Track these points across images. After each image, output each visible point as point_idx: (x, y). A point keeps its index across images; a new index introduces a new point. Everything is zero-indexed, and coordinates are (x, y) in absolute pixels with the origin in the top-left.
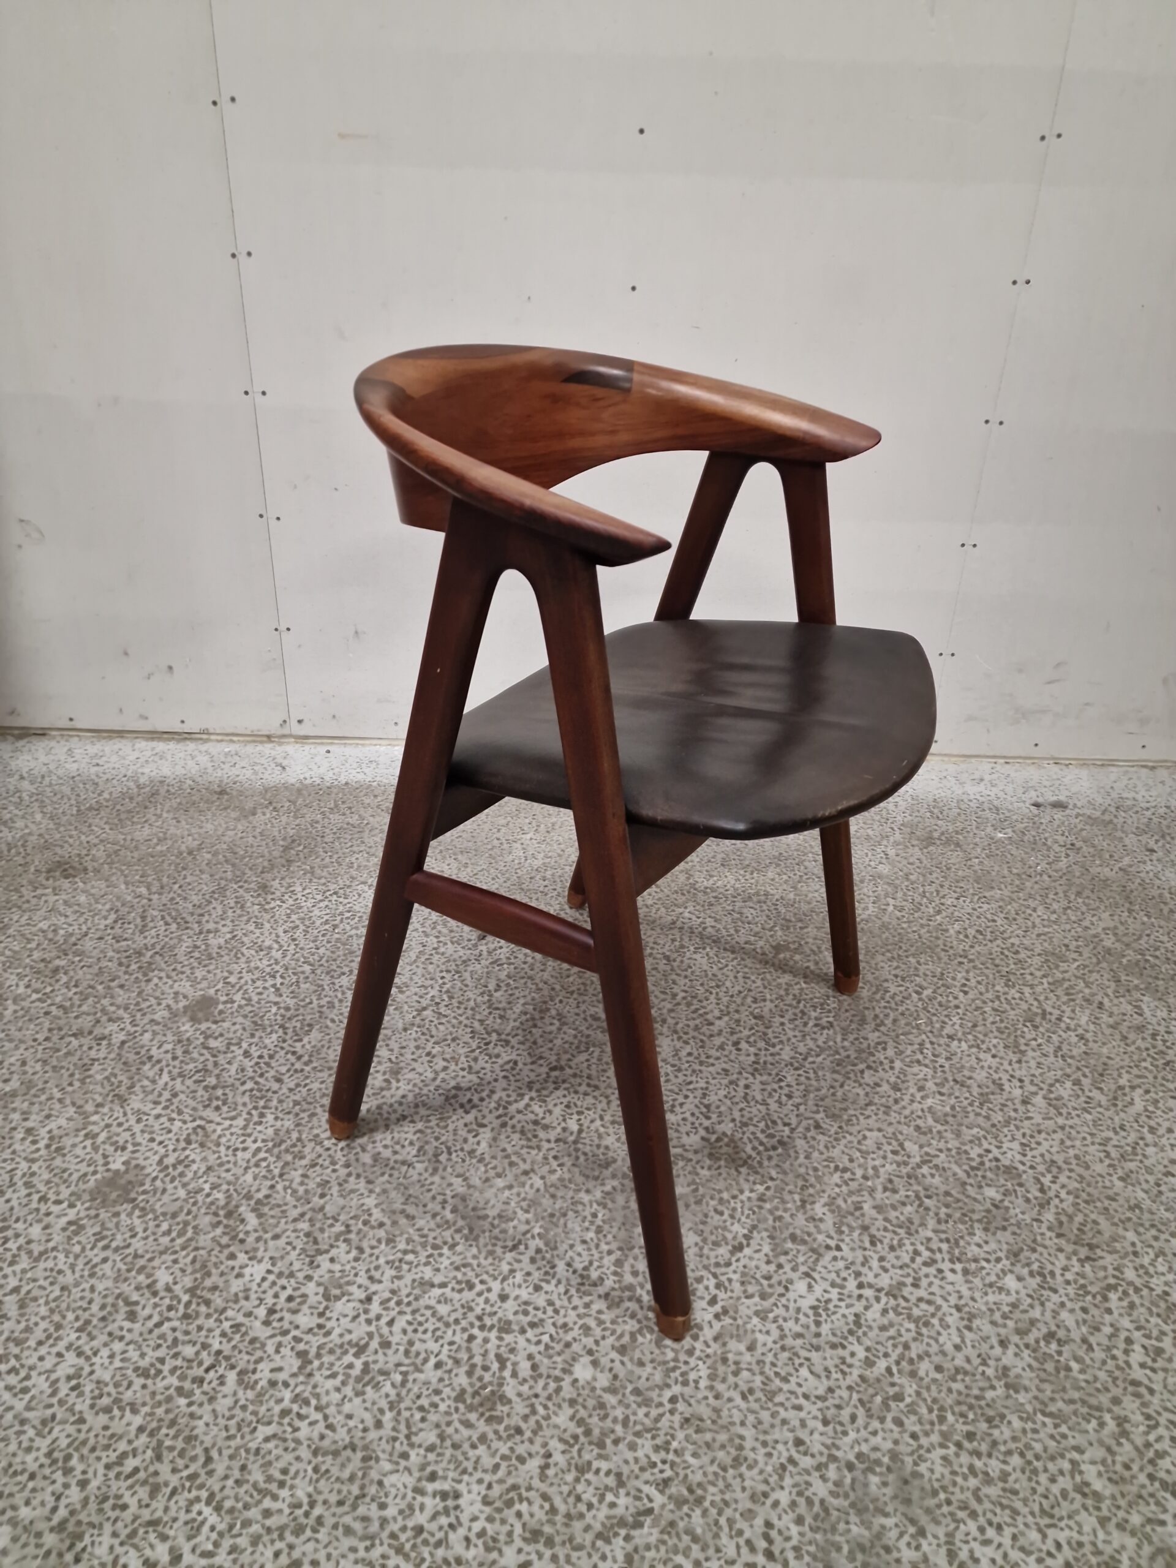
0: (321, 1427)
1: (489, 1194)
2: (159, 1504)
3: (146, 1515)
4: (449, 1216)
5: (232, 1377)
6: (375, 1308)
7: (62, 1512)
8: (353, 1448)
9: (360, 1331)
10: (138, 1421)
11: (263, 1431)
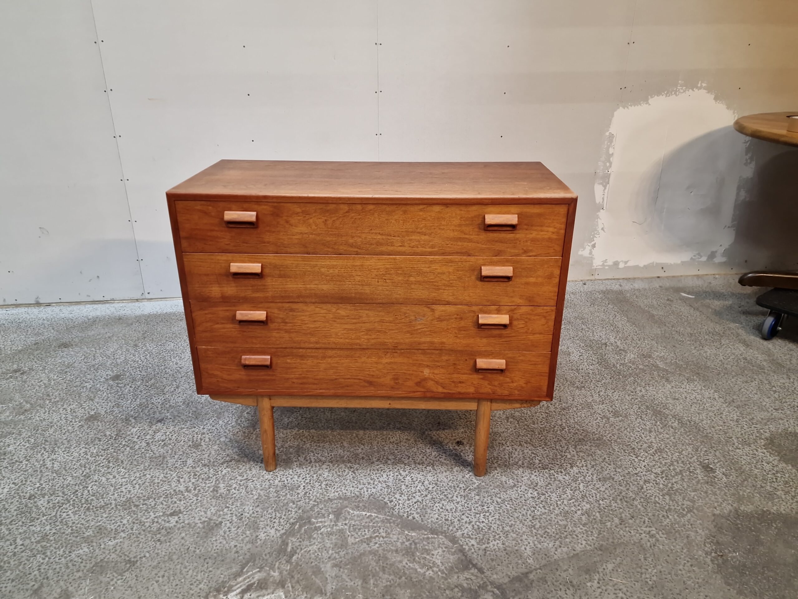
0: (152, 454)
1: (203, 410)
2: (110, 470)
3: (107, 472)
4: (190, 415)
5: (128, 449)
6: (168, 433)
7: (84, 474)
8: (160, 456)
9: (164, 437)
10: (103, 458)
11: (136, 456)
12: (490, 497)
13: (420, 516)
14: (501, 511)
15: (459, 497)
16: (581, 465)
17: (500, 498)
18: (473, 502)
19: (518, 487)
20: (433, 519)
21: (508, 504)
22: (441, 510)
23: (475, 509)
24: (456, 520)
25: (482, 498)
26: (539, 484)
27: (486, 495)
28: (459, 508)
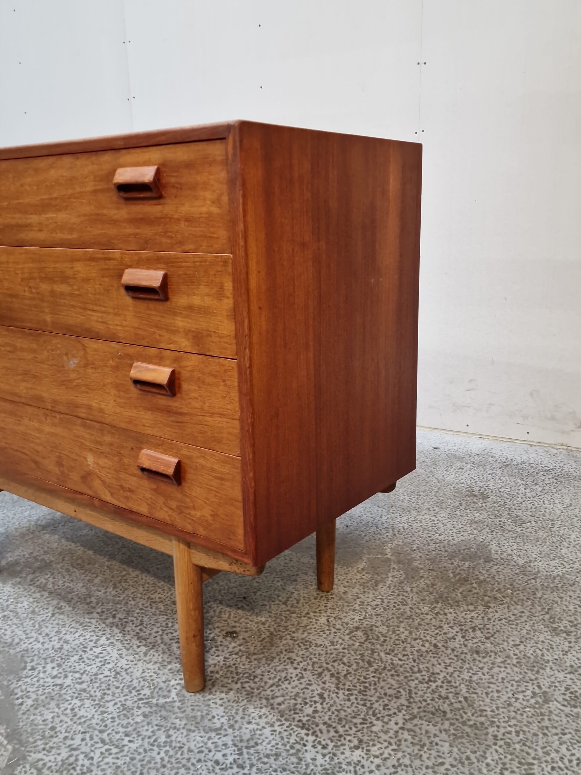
12: (156, 728)
13: (32, 706)
14: (138, 757)
15: (119, 705)
16: (377, 753)
17: (169, 736)
18: (125, 722)
19: (217, 734)
20: (39, 718)
21: (167, 752)
22: (68, 711)
23: (108, 735)
24: (61, 736)
25: (145, 723)
26: (259, 747)
27: (155, 723)
28: (94, 721)
